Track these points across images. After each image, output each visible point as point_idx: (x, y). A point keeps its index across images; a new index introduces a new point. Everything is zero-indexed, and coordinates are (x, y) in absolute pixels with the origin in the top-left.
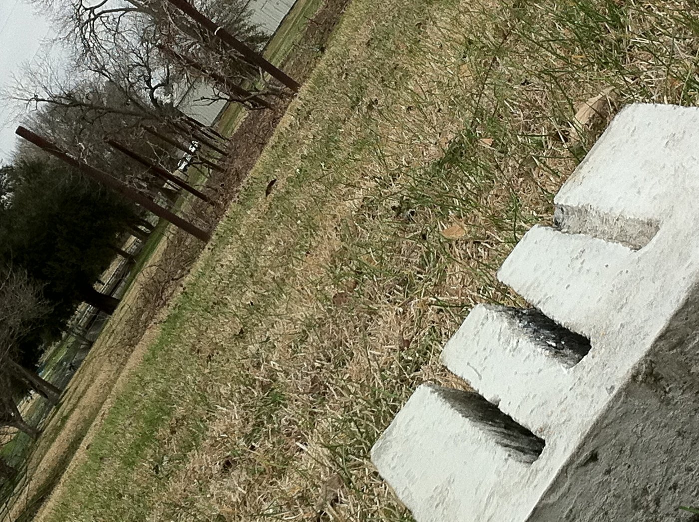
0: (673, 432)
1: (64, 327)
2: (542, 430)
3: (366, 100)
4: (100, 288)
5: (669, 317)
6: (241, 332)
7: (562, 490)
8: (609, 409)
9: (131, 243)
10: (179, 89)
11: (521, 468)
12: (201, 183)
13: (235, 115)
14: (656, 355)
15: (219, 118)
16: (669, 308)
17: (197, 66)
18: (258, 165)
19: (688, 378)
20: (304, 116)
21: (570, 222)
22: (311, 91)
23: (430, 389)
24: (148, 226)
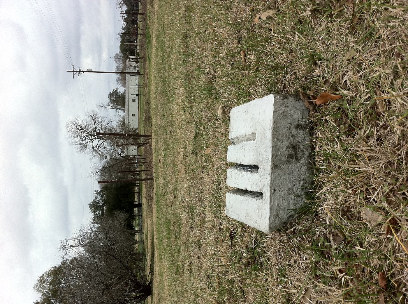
0: (287, 174)
1: (134, 216)
2: (260, 190)
3: (169, 131)
4: (136, 203)
5: (271, 152)
6: (175, 196)
7: (273, 201)
8: (271, 178)
9: (136, 189)
10: (125, 151)
11: (261, 201)
12: (143, 168)
13: (141, 149)
14: (273, 161)
15: (138, 152)
16: (270, 150)
17: (127, 145)
18: (154, 158)
19: (283, 162)
20: (157, 142)
21: (235, 141)
22: (155, 135)
23: (229, 193)
24: (138, 183)
